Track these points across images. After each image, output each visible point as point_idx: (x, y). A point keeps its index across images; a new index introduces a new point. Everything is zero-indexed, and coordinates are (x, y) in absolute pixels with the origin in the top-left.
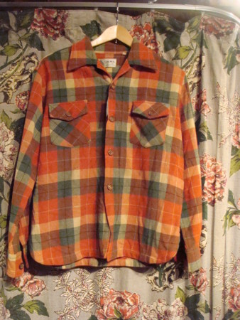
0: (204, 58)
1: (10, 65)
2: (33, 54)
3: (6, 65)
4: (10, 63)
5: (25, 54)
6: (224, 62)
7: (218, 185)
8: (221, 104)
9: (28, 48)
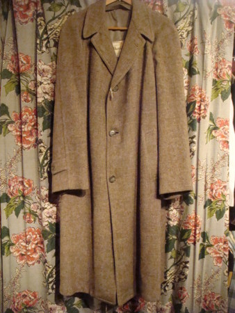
0: (196, 12)
1: (57, 19)
2: (73, 10)
3: (54, 18)
4: (57, 17)
5: (67, 10)
6: (210, 15)
7: (202, 107)
8: (206, 47)
9: (69, 5)
